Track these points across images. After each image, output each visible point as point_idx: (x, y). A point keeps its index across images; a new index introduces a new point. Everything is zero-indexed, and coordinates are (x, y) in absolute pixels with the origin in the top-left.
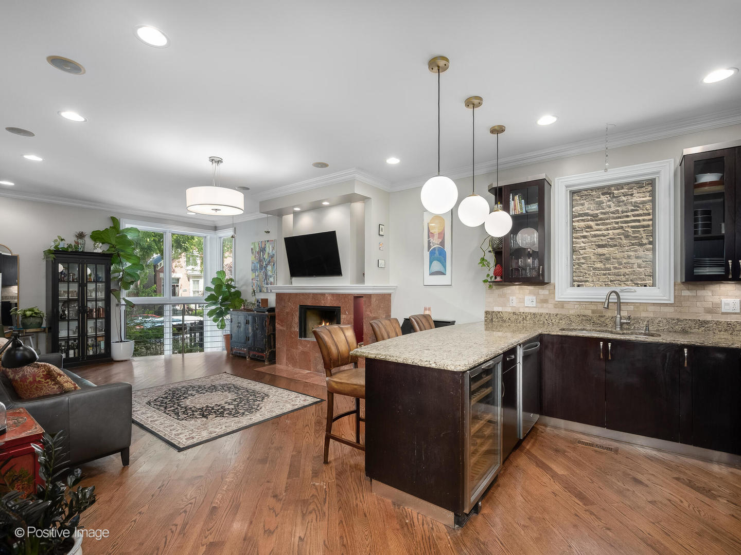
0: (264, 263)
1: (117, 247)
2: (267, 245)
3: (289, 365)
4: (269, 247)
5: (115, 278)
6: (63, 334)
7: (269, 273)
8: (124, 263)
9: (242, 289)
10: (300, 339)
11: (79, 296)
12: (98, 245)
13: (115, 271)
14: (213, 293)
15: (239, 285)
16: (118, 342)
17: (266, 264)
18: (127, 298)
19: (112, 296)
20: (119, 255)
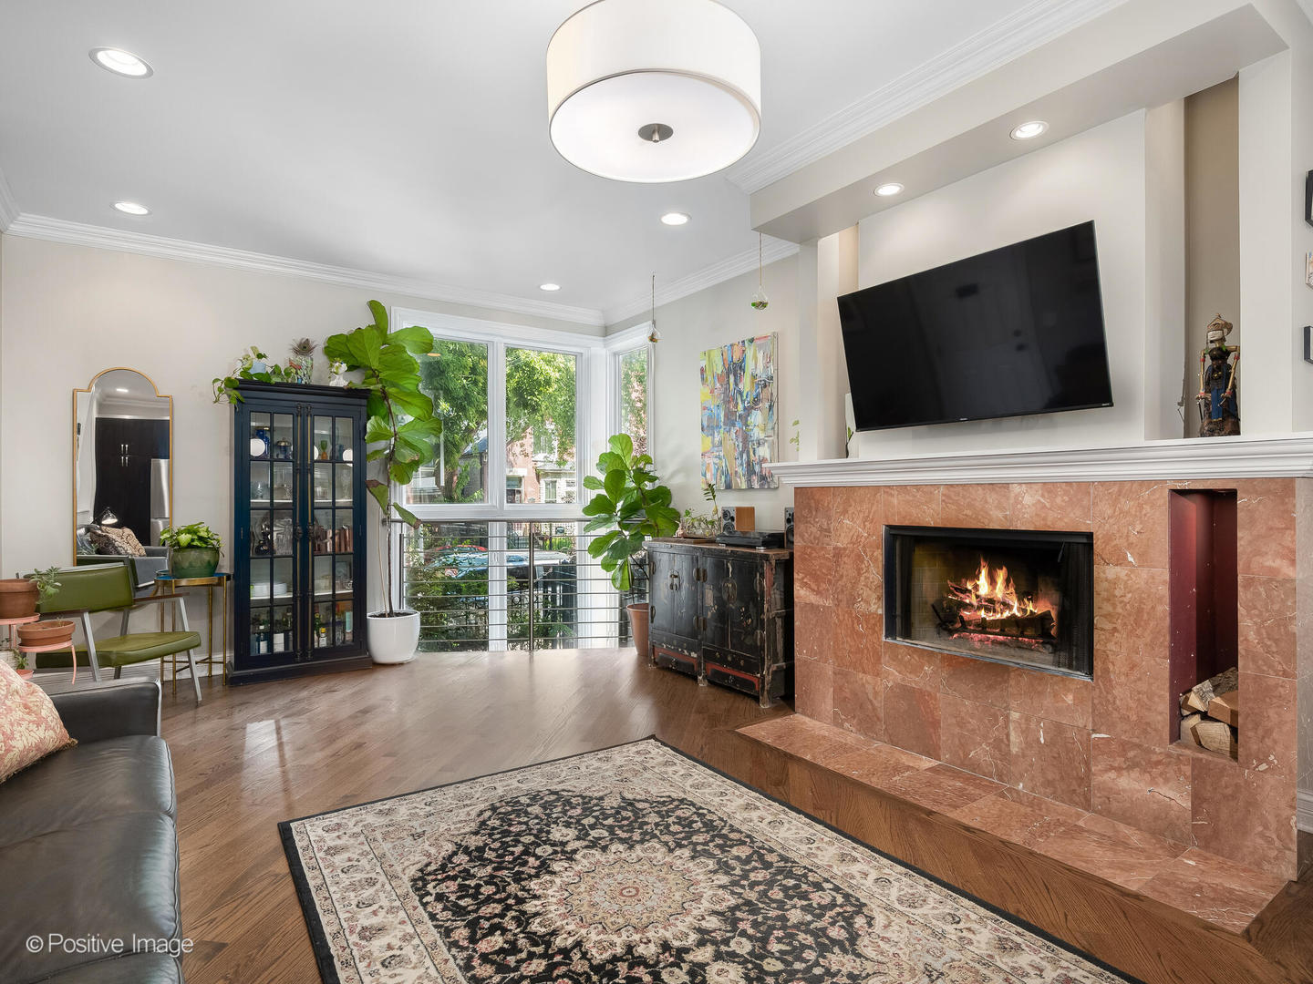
0: (740, 407)
1: (381, 375)
2: (749, 354)
3: (847, 725)
4: (755, 358)
5: (376, 452)
6: (260, 591)
7: (757, 433)
8: (400, 417)
9: (673, 483)
10: (889, 640)
11: (294, 499)
12: (337, 368)
13: (378, 436)
14: (603, 492)
15: (667, 473)
16: (382, 615)
17: (745, 408)
18: (405, 506)
19: (369, 497)
20: (385, 396)
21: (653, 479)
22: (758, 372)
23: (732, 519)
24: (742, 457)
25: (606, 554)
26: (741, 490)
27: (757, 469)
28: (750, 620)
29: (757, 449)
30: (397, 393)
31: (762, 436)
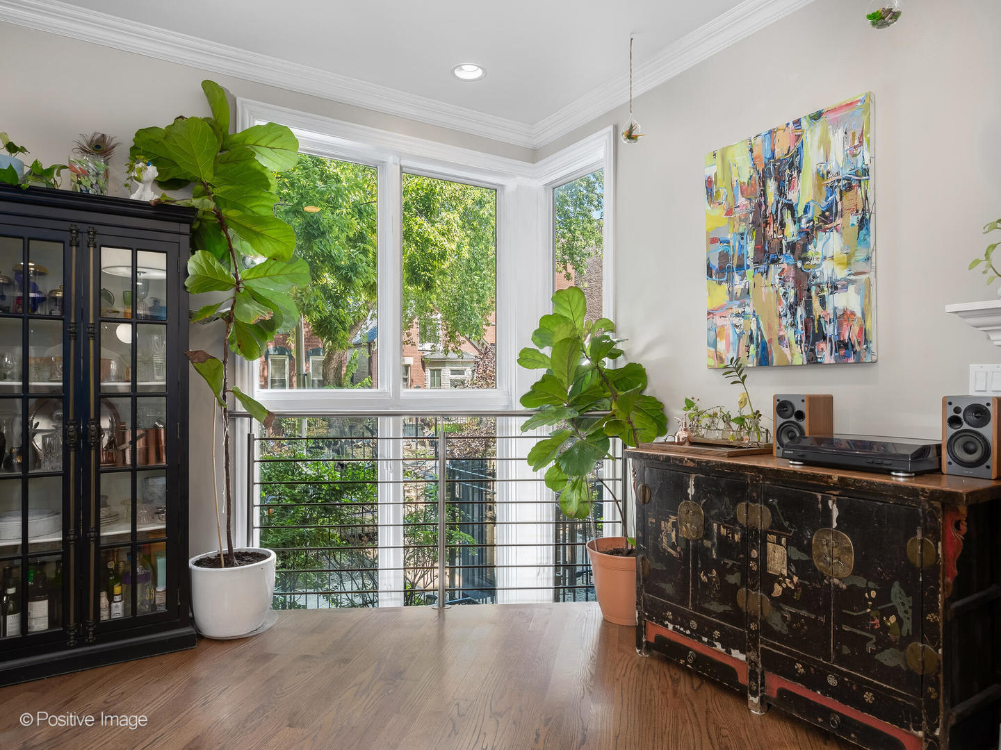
21: (615, 355)
22: (832, 166)
23: (800, 415)
24: (794, 314)
25: (552, 464)
26: (790, 366)
27: (830, 330)
28: (893, 619)
29: (829, 299)
30: (240, 218)
31: (841, 273)
